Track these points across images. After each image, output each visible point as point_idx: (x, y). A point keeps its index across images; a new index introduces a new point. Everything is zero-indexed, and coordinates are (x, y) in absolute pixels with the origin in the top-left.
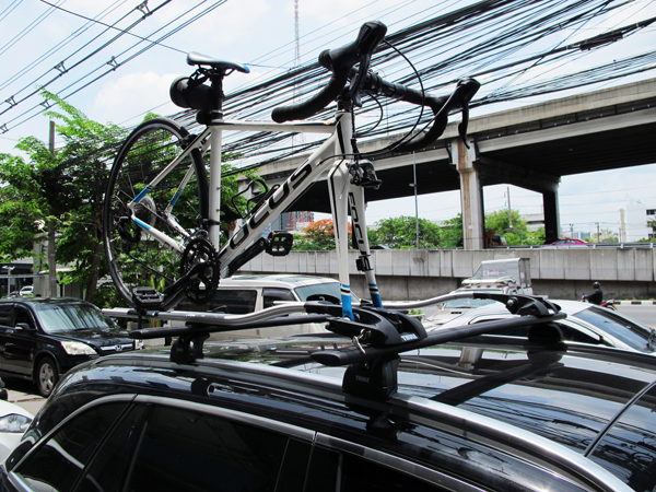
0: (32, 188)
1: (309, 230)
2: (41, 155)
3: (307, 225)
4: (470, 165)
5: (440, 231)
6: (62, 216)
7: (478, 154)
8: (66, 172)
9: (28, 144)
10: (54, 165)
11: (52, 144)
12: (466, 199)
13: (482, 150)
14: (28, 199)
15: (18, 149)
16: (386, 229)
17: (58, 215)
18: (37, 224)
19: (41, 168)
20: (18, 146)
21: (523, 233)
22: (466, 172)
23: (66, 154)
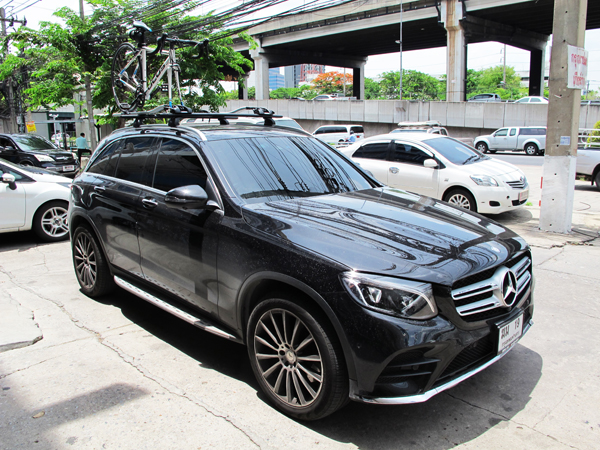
0: (70, 49)
1: (317, 81)
2: (73, 22)
3: (315, 76)
4: (456, 24)
5: (439, 84)
6: (95, 73)
7: (466, 13)
8: (94, 36)
9: (64, 12)
10: (85, 31)
11: (82, 13)
12: (451, 56)
13: (469, 9)
14: (67, 58)
15: (55, 16)
16: (388, 81)
17: (92, 71)
18: (75, 78)
19: (75, 33)
20: (55, 14)
21: (515, 88)
22: (453, 30)
23: (93, 21)
